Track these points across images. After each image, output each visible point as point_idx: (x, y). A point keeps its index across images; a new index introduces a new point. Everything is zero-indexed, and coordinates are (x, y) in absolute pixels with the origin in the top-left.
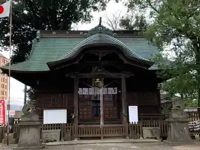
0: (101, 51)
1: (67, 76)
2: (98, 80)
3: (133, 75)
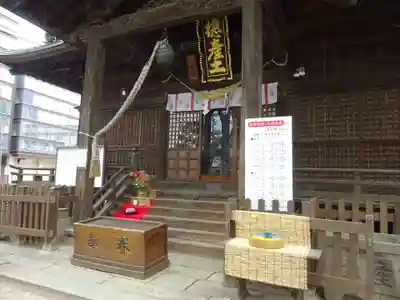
2: (217, 67)
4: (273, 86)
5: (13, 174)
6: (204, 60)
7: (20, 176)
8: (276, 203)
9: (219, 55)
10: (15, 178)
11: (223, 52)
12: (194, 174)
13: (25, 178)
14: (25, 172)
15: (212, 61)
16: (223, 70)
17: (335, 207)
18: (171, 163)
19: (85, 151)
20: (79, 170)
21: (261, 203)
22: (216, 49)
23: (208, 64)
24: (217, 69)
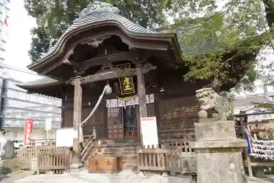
0: (95, 38)
1: (67, 83)
2: (127, 87)
3: (154, 68)
4: (152, 95)
6: (122, 85)
7: (34, 144)
8: (153, 146)
9: (128, 83)
11: (130, 81)
12: (121, 136)
13: (36, 145)
14: (36, 141)
15: (126, 85)
16: (131, 89)
17: (175, 145)
18: (110, 131)
19: (77, 132)
20: (74, 140)
21: (149, 146)
22: (127, 80)
23: (124, 87)
24: (128, 89)
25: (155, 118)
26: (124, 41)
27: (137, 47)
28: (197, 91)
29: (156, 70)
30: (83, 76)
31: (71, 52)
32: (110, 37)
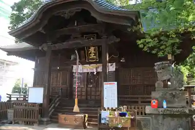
0: (67, 11)
2: (92, 56)
3: (118, 40)
4: (114, 64)
5: (8, 97)
6: (87, 53)
7: (10, 98)
8: (112, 108)
9: (93, 51)
10: (8, 99)
11: (95, 50)
12: (84, 98)
13: (12, 99)
14: (12, 96)
15: (91, 53)
16: (95, 57)
22: (92, 49)
23: (89, 55)
24: (92, 57)
25: (116, 83)
26: (93, 14)
27: (104, 21)
28: (156, 64)
29: (119, 42)
30: (54, 43)
31: (46, 22)
32: (80, 10)
